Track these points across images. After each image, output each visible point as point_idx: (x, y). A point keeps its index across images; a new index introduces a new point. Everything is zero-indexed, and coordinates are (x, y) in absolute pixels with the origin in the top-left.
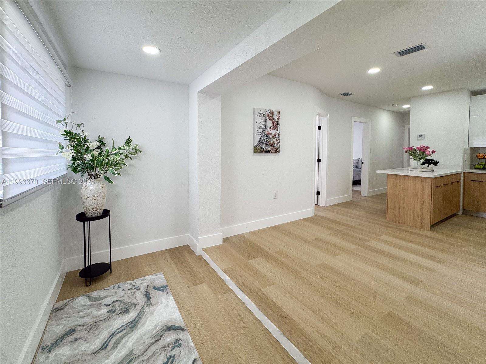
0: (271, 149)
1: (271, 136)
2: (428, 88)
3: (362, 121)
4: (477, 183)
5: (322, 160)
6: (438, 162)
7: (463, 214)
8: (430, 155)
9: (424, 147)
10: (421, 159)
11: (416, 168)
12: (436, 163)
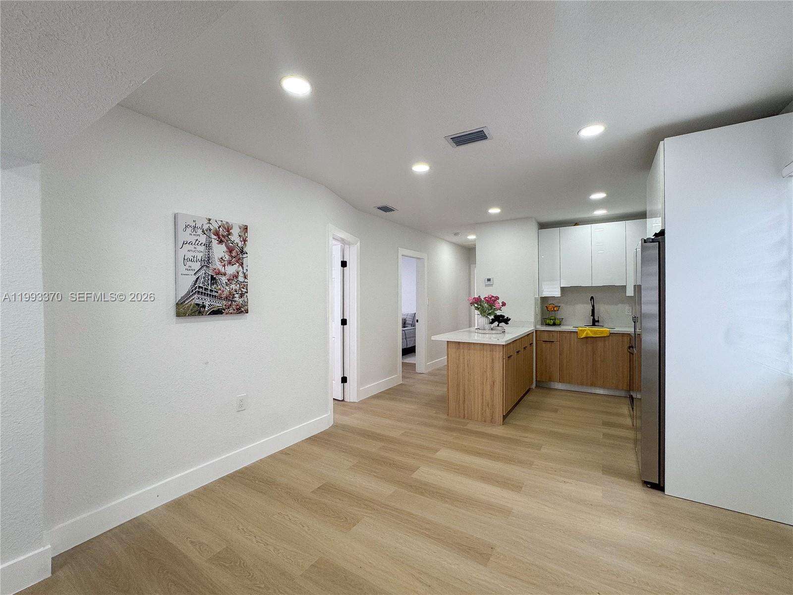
0: (224, 307)
1: (224, 279)
2: (495, 211)
3: (415, 256)
4: (549, 345)
5: (349, 321)
6: (510, 319)
7: (537, 386)
8: (500, 309)
9: (493, 297)
10: (490, 314)
11: (484, 330)
12: (506, 321)
